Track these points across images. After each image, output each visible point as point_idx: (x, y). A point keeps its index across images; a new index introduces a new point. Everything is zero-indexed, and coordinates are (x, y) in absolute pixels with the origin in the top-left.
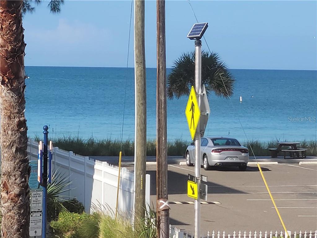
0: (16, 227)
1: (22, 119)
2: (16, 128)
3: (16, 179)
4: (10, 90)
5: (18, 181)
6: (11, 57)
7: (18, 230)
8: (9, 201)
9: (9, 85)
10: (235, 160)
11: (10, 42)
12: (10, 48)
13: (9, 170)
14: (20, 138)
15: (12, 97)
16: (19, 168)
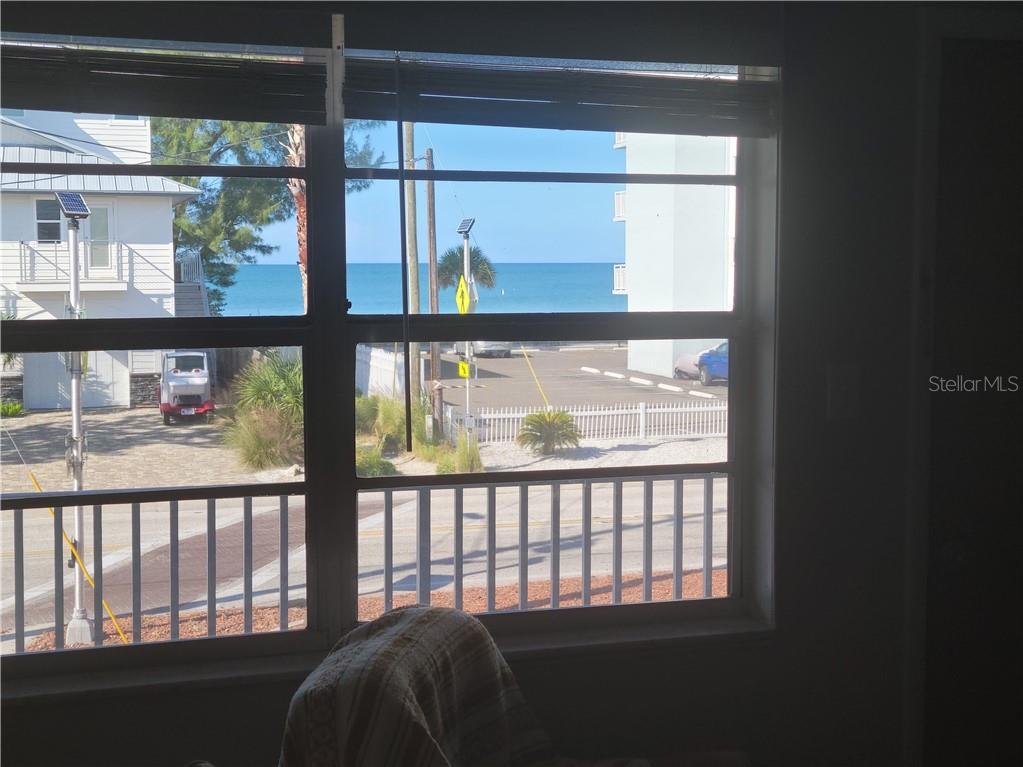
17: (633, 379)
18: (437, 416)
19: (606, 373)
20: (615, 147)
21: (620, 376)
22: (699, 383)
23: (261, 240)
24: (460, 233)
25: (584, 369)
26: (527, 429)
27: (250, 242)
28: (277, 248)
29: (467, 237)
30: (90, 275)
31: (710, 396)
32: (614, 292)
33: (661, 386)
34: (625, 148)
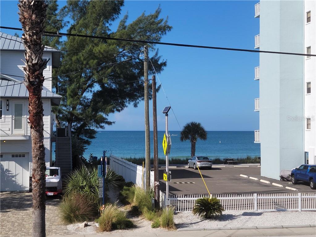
0: (38, 194)
1: (41, 144)
2: (38, 148)
3: (38, 172)
4: (35, 131)
5: (39, 173)
6: (36, 115)
7: (39, 196)
8: (35, 183)
9: (35, 128)
10: (206, 165)
11: (35, 109)
12: (35, 111)
13: (35, 168)
14: (40, 153)
15: (36, 134)
16: (40, 167)
17: (261, 181)
18: (156, 198)
19: (250, 178)
20: (255, 79)
21: (256, 179)
22: (291, 183)
23: (107, 119)
24: (164, 113)
25: (241, 175)
26: (198, 206)
27: (103, 120)
28: (114, 122)
29: (167, 115)
30: (14, 133)
31: (295, 189)
32: (255, 142)
33: (273, 184)
34: (259, 80)
